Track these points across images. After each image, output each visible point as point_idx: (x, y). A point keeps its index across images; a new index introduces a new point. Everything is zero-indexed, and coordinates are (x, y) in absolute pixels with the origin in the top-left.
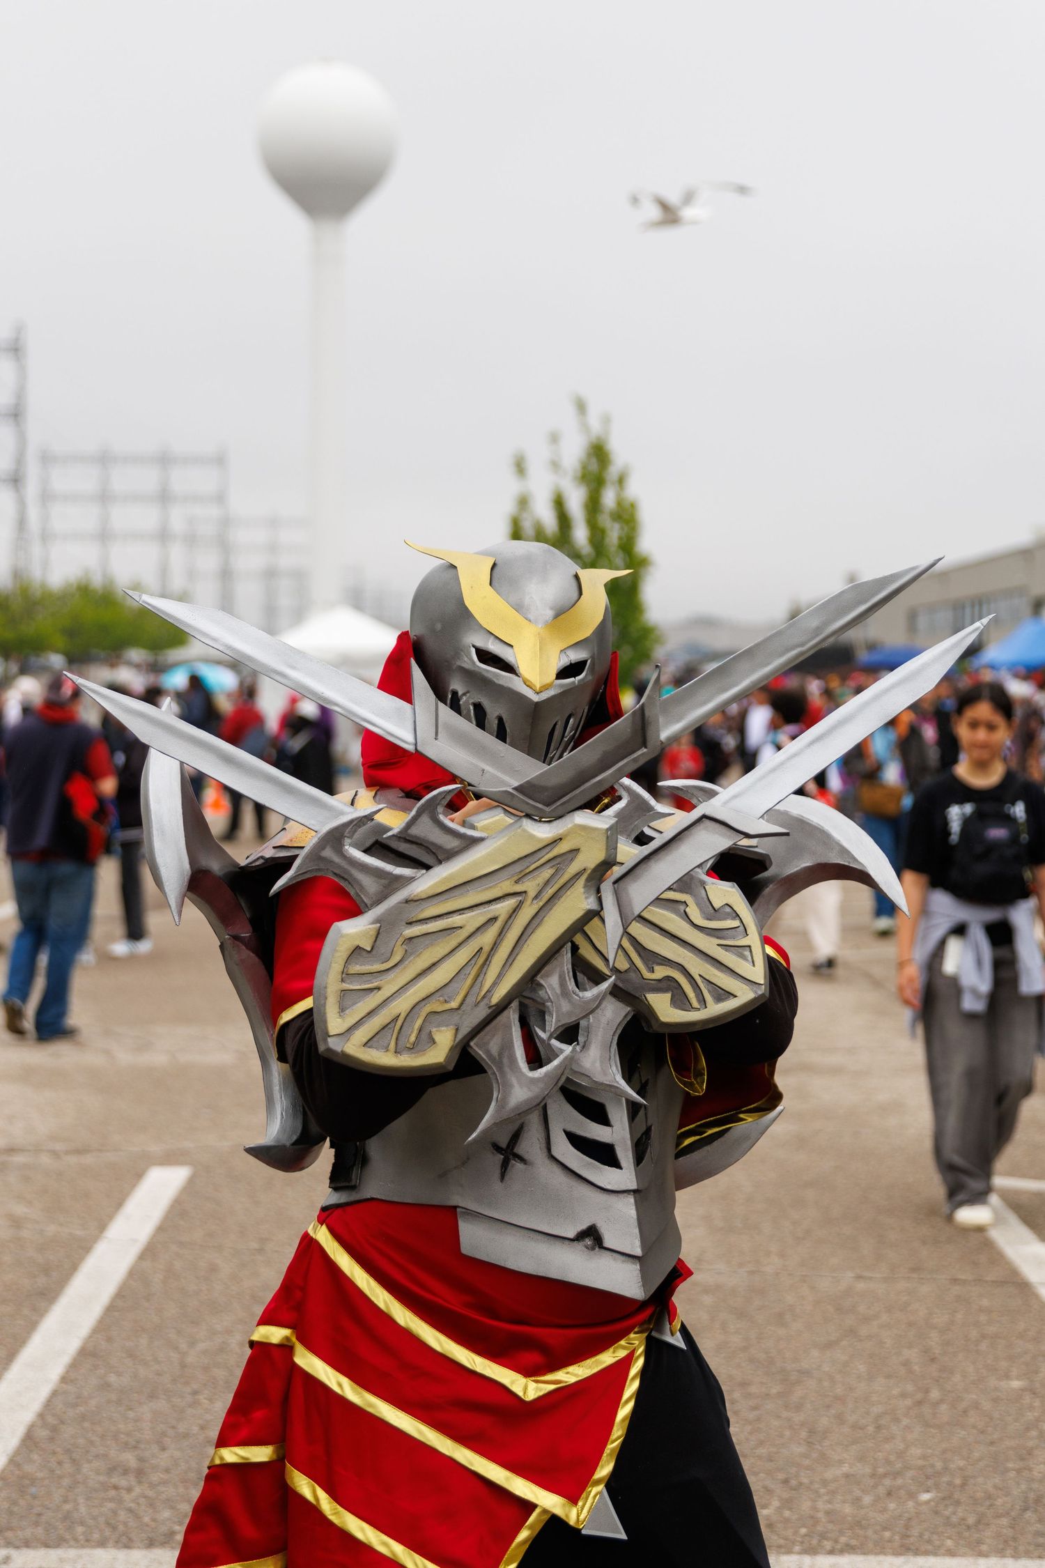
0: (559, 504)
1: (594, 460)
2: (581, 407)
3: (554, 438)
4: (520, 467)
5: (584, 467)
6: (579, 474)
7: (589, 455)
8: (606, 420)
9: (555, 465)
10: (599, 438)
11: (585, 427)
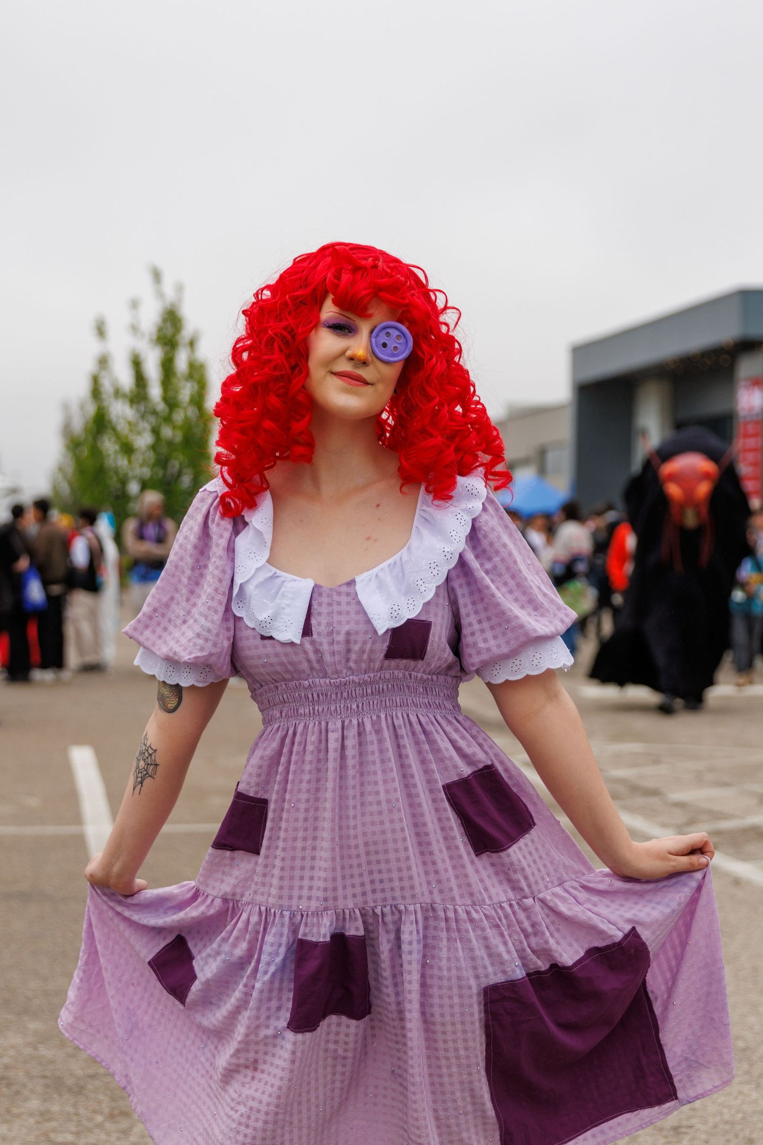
0: (137, 364)
1: (169, 324)
2: (157, 276)
3: (135, 304)
4: (101, 331)
5: (160, 330)
6: (155, 337)
7: (165, 320)
8: (180, 288)
9: (134, 329)
10: (173, 305)
11: (160, 295)
